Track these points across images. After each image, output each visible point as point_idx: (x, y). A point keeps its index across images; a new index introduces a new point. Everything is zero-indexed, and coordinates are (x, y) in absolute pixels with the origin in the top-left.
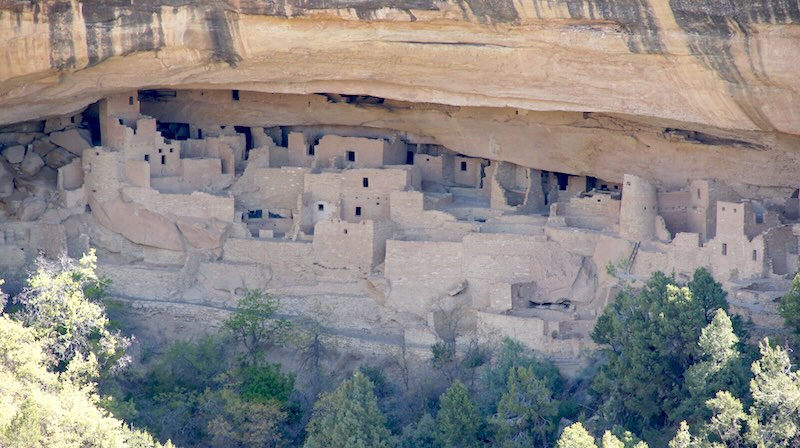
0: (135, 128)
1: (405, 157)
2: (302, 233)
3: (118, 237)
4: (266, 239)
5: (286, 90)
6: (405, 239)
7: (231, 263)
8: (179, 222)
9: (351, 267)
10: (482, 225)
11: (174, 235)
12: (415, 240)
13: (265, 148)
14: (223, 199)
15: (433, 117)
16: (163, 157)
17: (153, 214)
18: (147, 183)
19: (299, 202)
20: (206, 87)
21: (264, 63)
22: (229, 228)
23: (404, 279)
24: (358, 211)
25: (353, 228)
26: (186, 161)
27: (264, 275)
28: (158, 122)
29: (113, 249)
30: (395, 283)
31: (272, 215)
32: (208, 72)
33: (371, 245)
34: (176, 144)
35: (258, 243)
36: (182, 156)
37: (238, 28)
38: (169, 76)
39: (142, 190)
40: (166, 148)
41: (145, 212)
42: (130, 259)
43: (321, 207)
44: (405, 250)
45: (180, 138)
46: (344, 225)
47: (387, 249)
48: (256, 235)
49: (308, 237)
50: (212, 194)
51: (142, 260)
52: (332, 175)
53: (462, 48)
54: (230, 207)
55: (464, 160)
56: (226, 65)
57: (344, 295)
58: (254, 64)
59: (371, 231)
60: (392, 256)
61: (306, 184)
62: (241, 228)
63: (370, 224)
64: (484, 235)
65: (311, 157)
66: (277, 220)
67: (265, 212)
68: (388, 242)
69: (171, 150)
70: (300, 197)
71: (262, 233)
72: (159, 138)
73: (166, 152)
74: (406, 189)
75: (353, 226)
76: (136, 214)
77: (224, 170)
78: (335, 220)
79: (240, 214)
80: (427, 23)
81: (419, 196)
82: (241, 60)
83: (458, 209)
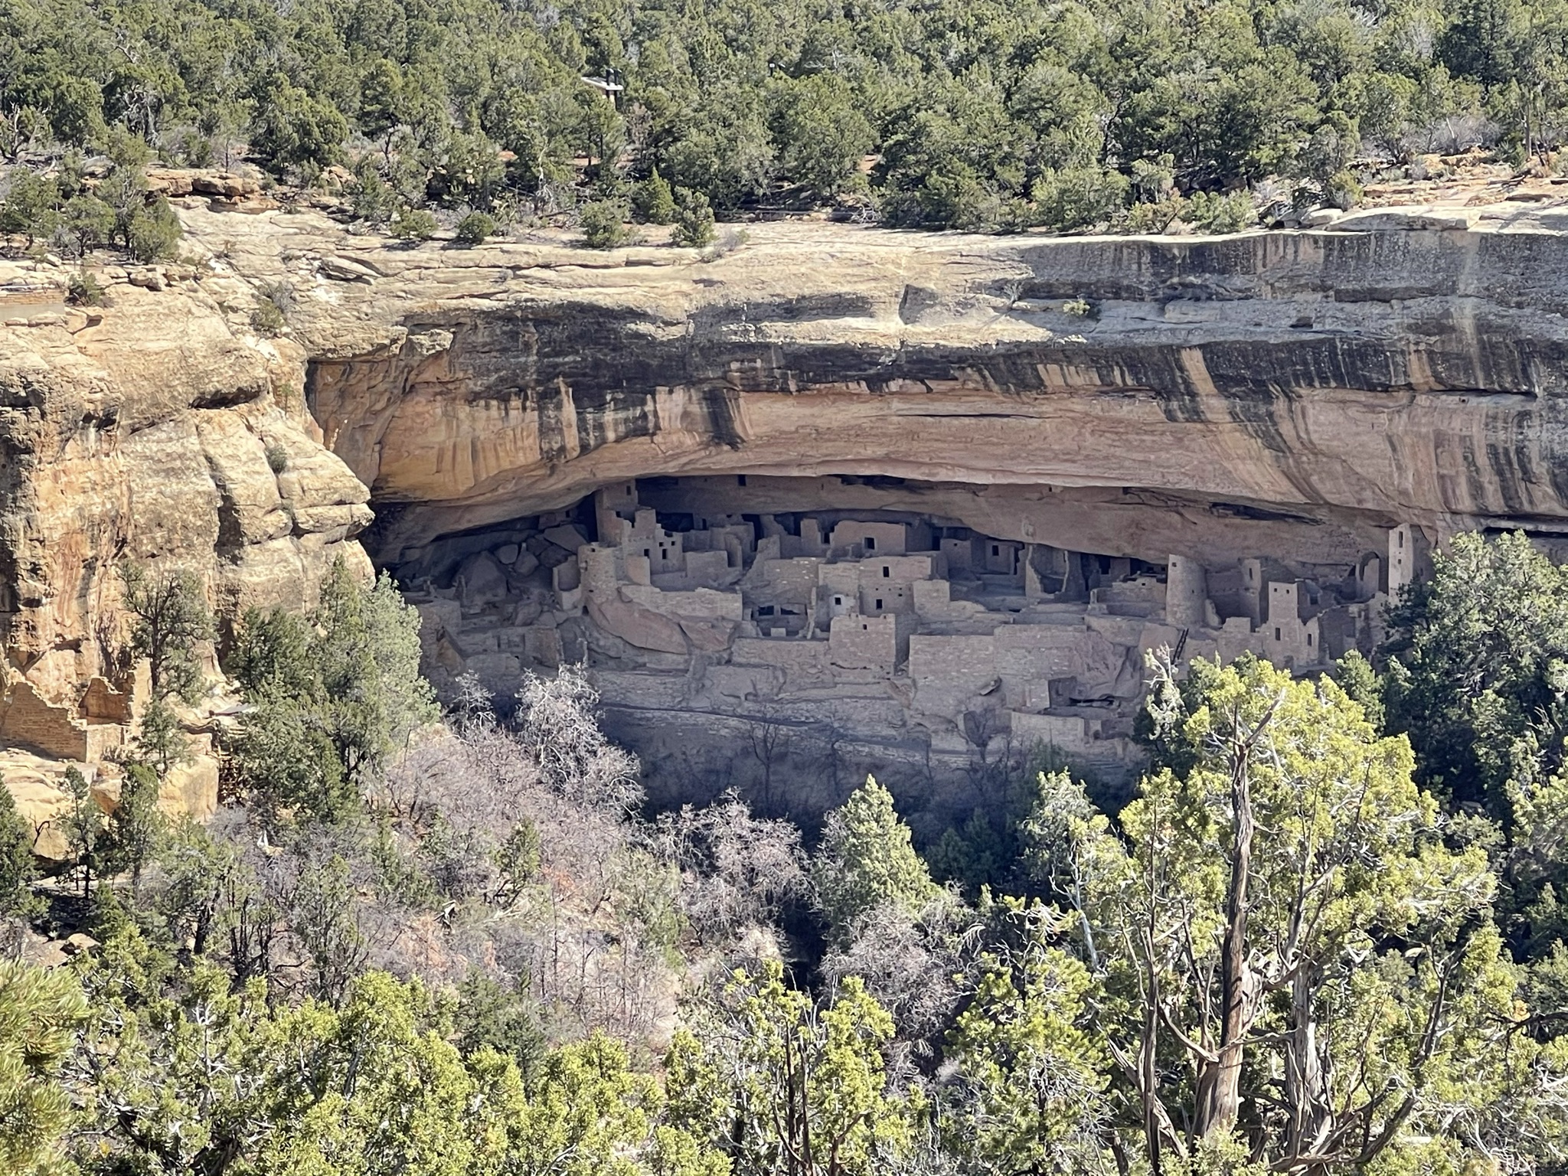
0: (633, 521)
1: (929, 542)
2: (818, 631)
3: (618, 641)
4: (778, 638)
5: (795, 473)
6: (930, 634)
7: (741, 665)
8: (683, 623)
9: (872, 666)
10: (1015, 615)
11: (678, 637)
12: (942, 633)
13: (776, 538)
14: (730, 596)
15: (958, 496)
16: (664, 551)
17: (655, 614)
18: (648, 582)
19: (814, 597)
20: (707, 473)
21: (769, 445)
22: (737, 627)
23: (931, 678)
24: (879, 603)
25: (871, 622)
26: (689, 555)
27: (776, 678)
28: (658, 514)
29: (612, 653)
30: (921, 682)
31: (784, 612)
32: (709, 456)
33: (893, 642)
34: (678, 537)
35: (770, 643)
36: (685, 550)
37: (738, 407)
38: (666, 462)
39: (643, 588)
40: (668, 541)
41: (645, 613)
42: (631, 665)
43: (838, 601)
44: (930, 645)
45: (683, 530)
46: (863, 619)
47: (911, 646)
48: (767, 634)
49: (824, 635)
50: (717, 589)
51: (644, 665)
52: (849, 565)
53: (985, 421)
54: (739, 604)
55: (995, 543)
56: (726, 448)
57: (865, 698)
58: (757, 446)
59: (893, 626)
60: (916, 653)
61: (821, 576)
62: (749, 627)
63: (891, 618)
64: (1017, 627)
65: (824, 546)
66: (790, 617)
67: (777, 608)
68: (912, 637)
69: (673, 543)
70: (814, 590)
71: (773, 631)
72: (660, 531)
73: (667, 546)
74: (931, 578)
75: (873, 620)
76: (637, 615)
77: (731, 564)
78: (853, 615)
79: (749, 611)
80: (944, 393)
81: (945, 585)
82: (743, 441)
83: (988, 599)
